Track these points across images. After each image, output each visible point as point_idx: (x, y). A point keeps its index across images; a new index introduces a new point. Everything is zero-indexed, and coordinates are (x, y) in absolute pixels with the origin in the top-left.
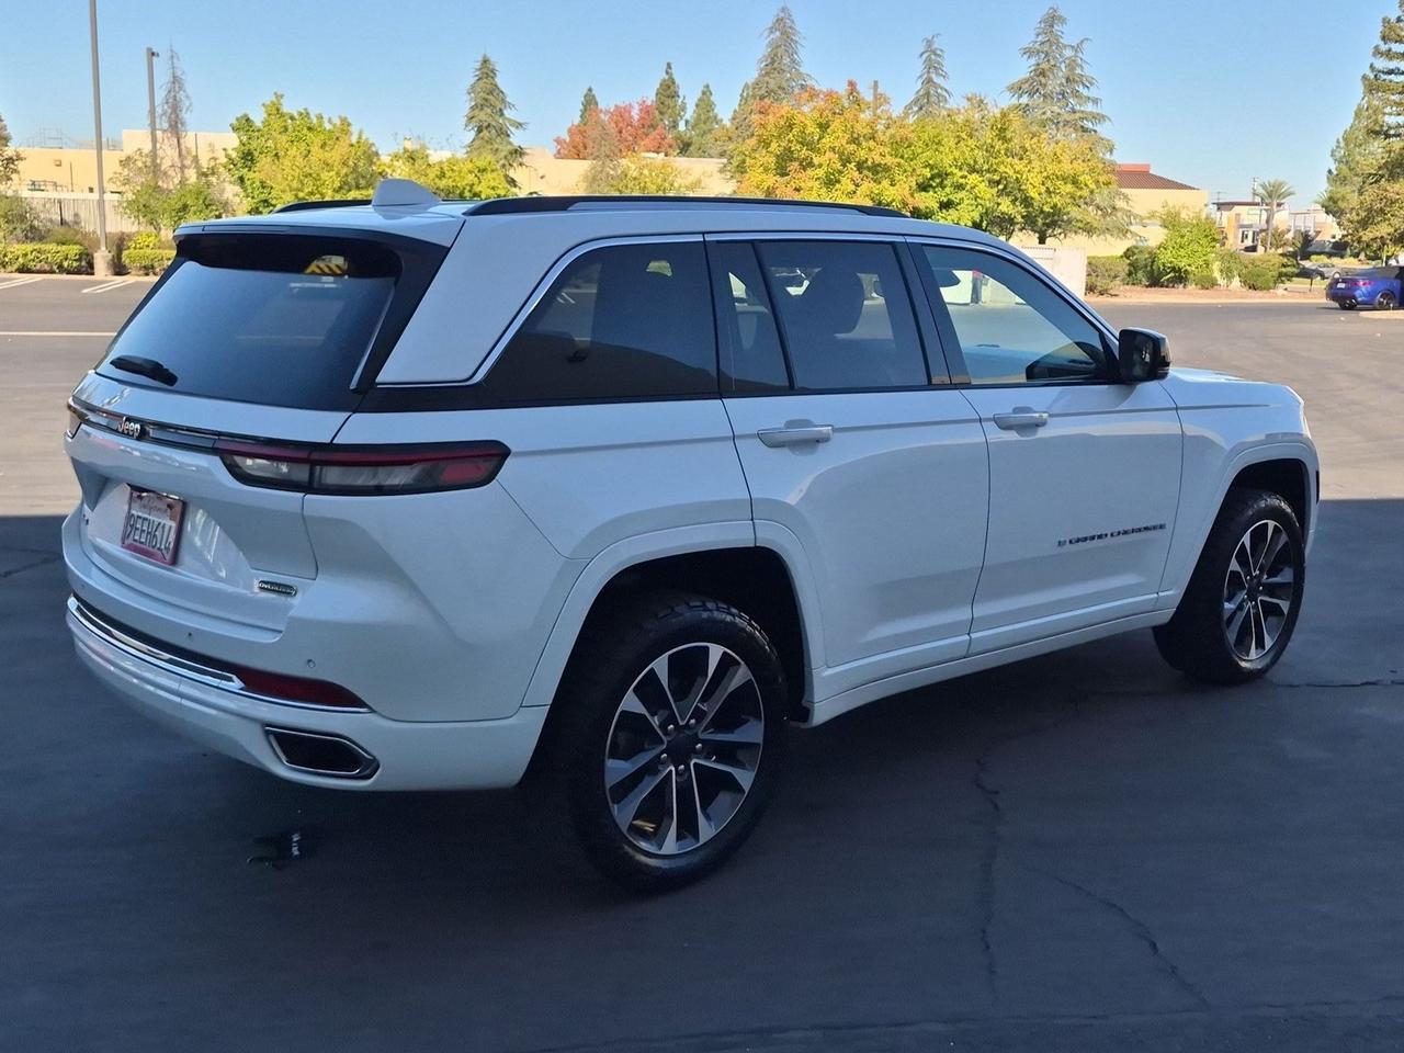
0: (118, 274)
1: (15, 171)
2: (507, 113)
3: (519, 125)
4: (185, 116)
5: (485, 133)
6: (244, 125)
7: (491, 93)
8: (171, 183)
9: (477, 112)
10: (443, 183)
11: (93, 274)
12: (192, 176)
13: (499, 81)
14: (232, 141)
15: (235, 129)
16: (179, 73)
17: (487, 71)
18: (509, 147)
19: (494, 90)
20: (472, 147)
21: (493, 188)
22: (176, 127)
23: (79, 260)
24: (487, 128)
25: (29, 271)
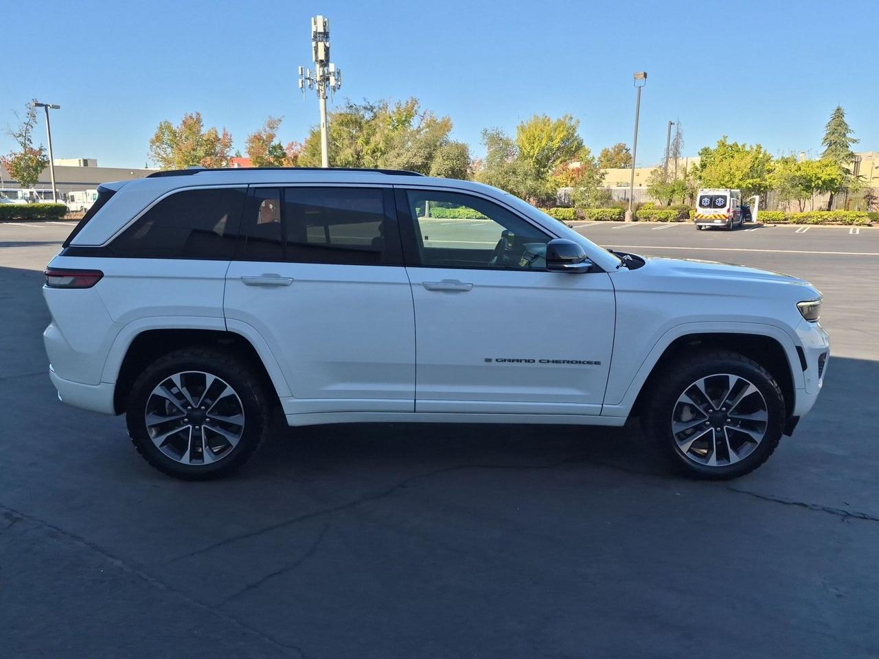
0: (634, 221)
1: (604, 179)
2: (848, 135)
3: (854, 141)
4: (681, 150)
5: (833, 147)
6: (706, 152)
7: (840, 125)
8: (669, 181)
9: (829, 136)
10: (798, 174)
11: (624, 221)
12: (681, 177)
13: (846, 119)
14: (698, 161)
15: (700, 154)
16: (680, 131)
17: (839, 114)
18: (847, 153)
19: (842, 124)
20: (825, 155)
21: (829, 175)
22: (676, 156)
23: (620, 215)
24: (834, 143)
25: (601, 220)
